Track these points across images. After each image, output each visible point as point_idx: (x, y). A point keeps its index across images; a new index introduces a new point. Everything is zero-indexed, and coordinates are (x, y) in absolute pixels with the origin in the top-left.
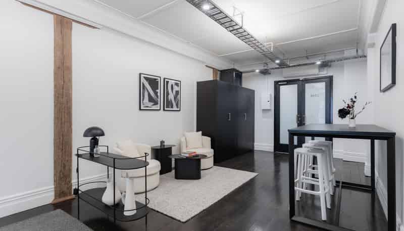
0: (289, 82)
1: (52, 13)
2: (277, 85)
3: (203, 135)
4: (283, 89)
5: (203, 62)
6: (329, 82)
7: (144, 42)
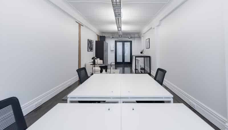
0: (120, 41)
1: (78, 23)
2: (116, 42)
3: (100, 59)
4: (118, 43)
5: (96, 33)
6: (131, 42)
7: (89, 29)
